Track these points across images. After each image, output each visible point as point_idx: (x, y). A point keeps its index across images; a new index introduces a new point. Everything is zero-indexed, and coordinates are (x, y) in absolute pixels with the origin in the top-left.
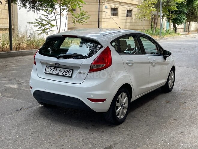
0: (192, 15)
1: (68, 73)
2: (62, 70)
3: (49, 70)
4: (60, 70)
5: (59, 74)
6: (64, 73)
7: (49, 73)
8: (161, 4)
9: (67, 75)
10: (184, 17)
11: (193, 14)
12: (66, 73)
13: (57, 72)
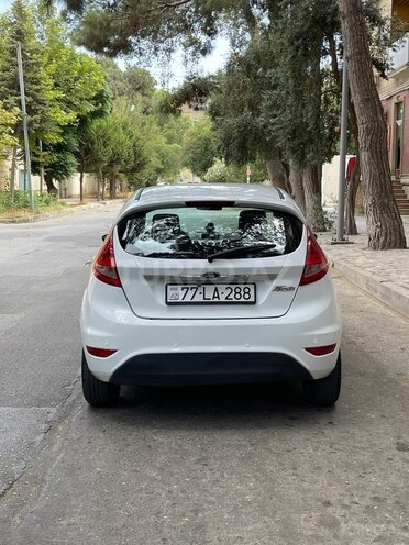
0: (86, 154)
1: (242, 293)
2: (221, 288)
3: (178, 294)
4: (216, 290)
5: (216, 300)
6: (232, 296)
7: (180, 300)
8: (25, 125)
9: (242, 300)
10: (72, 159)
11: (88, 152)
12: (238, 296)
13: (209, 295)
